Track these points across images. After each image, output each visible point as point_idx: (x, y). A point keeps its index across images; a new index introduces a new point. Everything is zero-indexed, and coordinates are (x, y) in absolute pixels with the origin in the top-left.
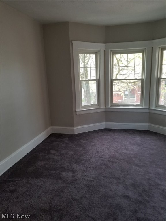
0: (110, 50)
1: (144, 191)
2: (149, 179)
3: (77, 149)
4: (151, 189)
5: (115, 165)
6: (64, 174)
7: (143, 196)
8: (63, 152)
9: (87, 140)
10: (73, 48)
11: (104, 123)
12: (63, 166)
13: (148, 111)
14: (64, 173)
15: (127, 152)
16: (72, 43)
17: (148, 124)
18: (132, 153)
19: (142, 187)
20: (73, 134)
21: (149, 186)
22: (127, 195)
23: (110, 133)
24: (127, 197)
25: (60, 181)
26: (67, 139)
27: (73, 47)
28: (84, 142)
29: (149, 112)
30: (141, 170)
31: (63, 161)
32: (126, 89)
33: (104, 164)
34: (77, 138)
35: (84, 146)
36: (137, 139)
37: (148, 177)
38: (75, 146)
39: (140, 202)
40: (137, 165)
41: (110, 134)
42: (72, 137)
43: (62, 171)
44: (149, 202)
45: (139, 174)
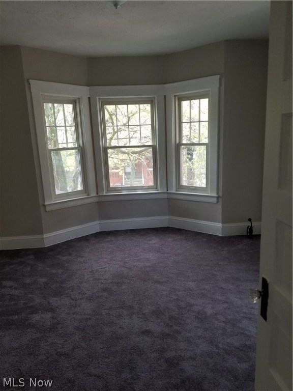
0: (97, 98)
1: (171, 318)
2: (178, 300)
3: (54, 271)
4: (182, 314)
5: (124, 287)
6: (36, 318)
7: (171, 326)
8: (28, 281)
9: (70, 254)
10: (31, 93)
11: (98, 222)
12: (31, 304)
13: (165, 196)
14: (34, 315)
15: (141, 265)
16: (30, 84)
17: (167, 217)
18: (148, 264)
19: (169, 312)
20: (42, 248)
21: (178, 309)
22: (147, 329)
23: (110, 238)
24: (147, 332)
25: (29, 330)
26: (32, 257)
27: (32, 91)
28: (64, 258)
29: (168, 198)
30: (165, 288)
31: (30, 296)
32: (126, 165)
33: (104, 290)
34: (50, 253)
35: (66, 265)
36: (154, 241)
37: (174, 297)
38: (49, 267)
39: (168, 335)
40: (158, 282)
41: (109, 240)
42: (41, 254)
43: (32, 313)
44: (180, 333)
45: (162, 295)
